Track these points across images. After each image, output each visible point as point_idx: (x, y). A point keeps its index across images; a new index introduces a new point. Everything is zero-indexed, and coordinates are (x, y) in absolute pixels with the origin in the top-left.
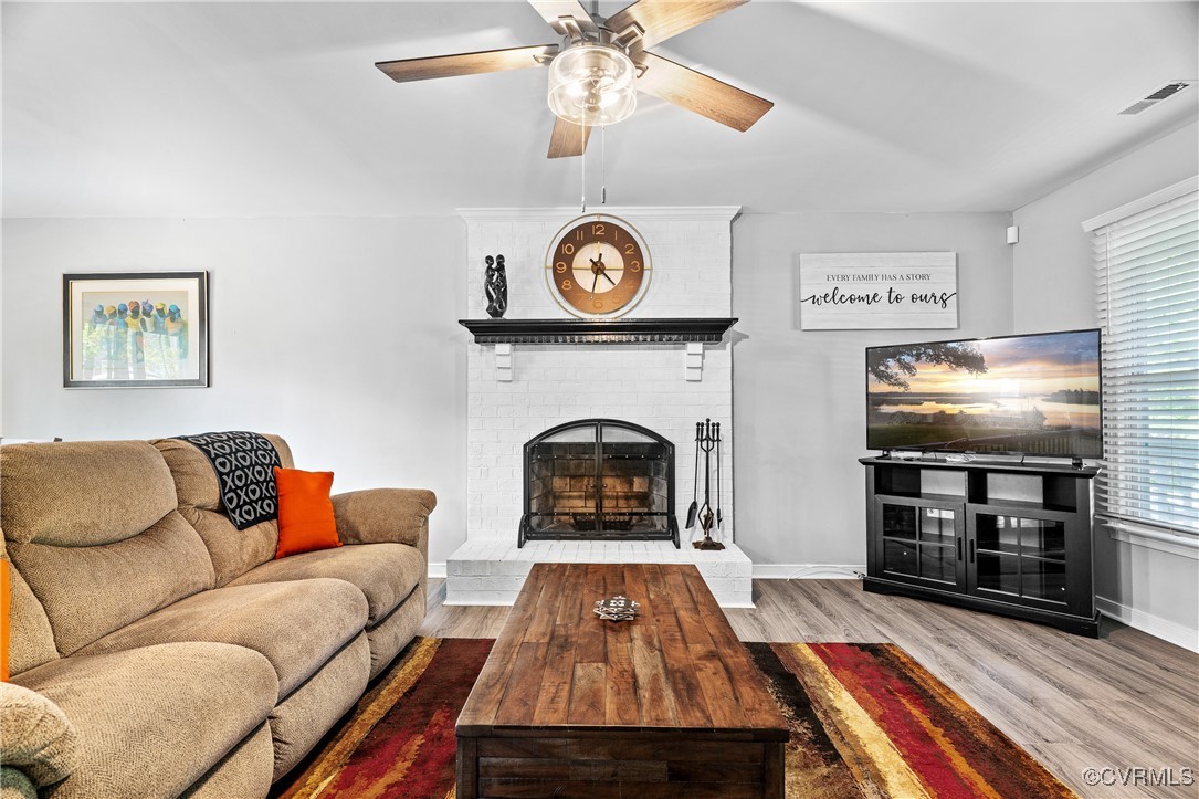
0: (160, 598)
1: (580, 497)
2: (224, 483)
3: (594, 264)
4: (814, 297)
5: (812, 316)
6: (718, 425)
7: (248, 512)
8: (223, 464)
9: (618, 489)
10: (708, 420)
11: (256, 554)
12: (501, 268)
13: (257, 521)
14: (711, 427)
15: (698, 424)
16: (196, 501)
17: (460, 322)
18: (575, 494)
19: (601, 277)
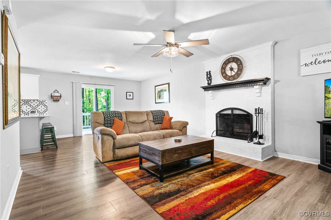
0: (141, 131)
1: (238, 128)
2: (153, 117)
3: (230, 68)
4: (306, 64)
5: (305, 71)
6: (262, 109)
7: (157, 122)
8: (154, 115)
9: (248, 127)
10: (259, 108)
11: (157, 128)
12: (210, 74)
13: (158, 124)
14: (260, 110)
15: (255, 109)
16: (150, 119)
17: (201, 87)
18: (237, 127)
19: (232, 71)
